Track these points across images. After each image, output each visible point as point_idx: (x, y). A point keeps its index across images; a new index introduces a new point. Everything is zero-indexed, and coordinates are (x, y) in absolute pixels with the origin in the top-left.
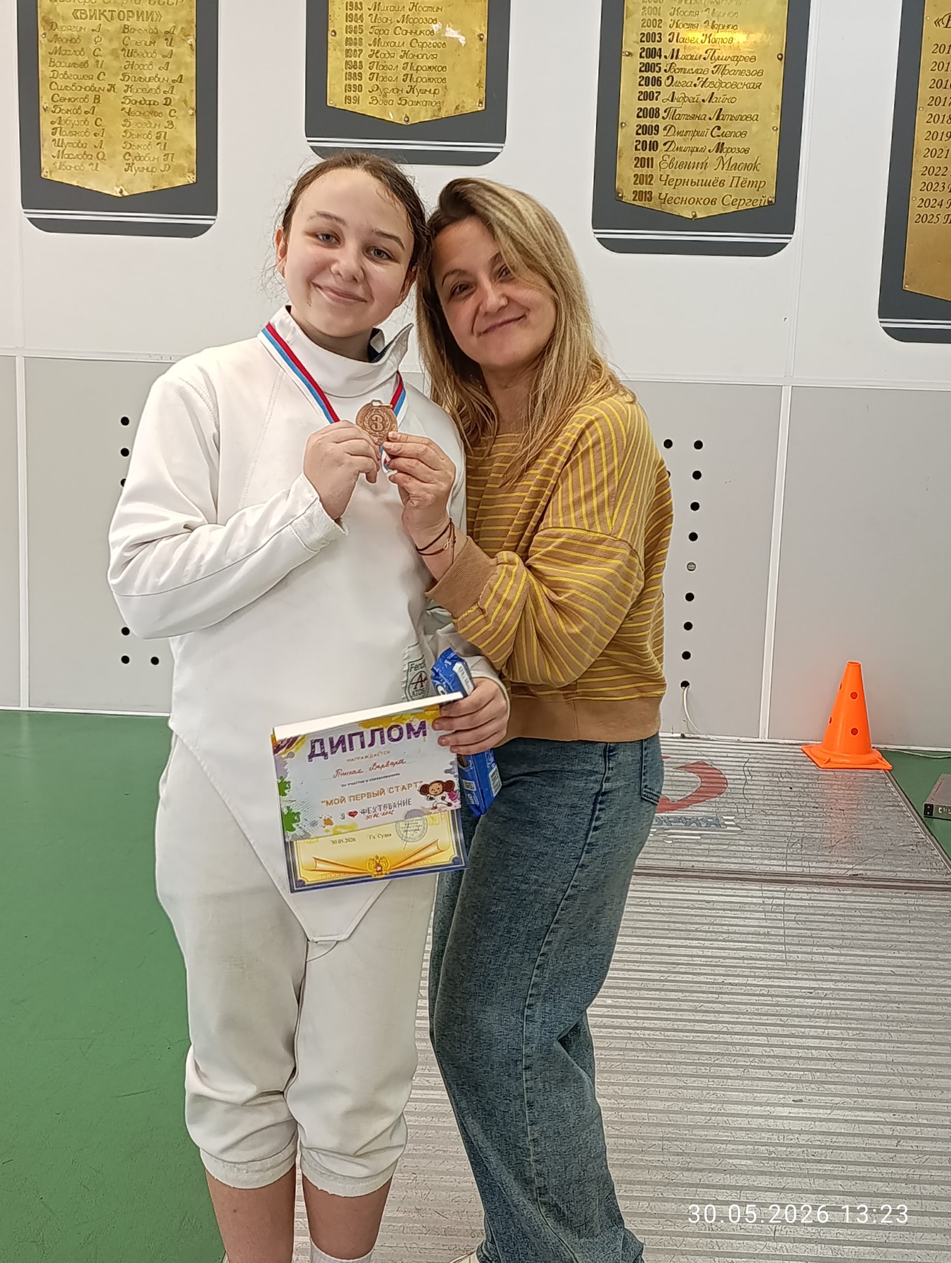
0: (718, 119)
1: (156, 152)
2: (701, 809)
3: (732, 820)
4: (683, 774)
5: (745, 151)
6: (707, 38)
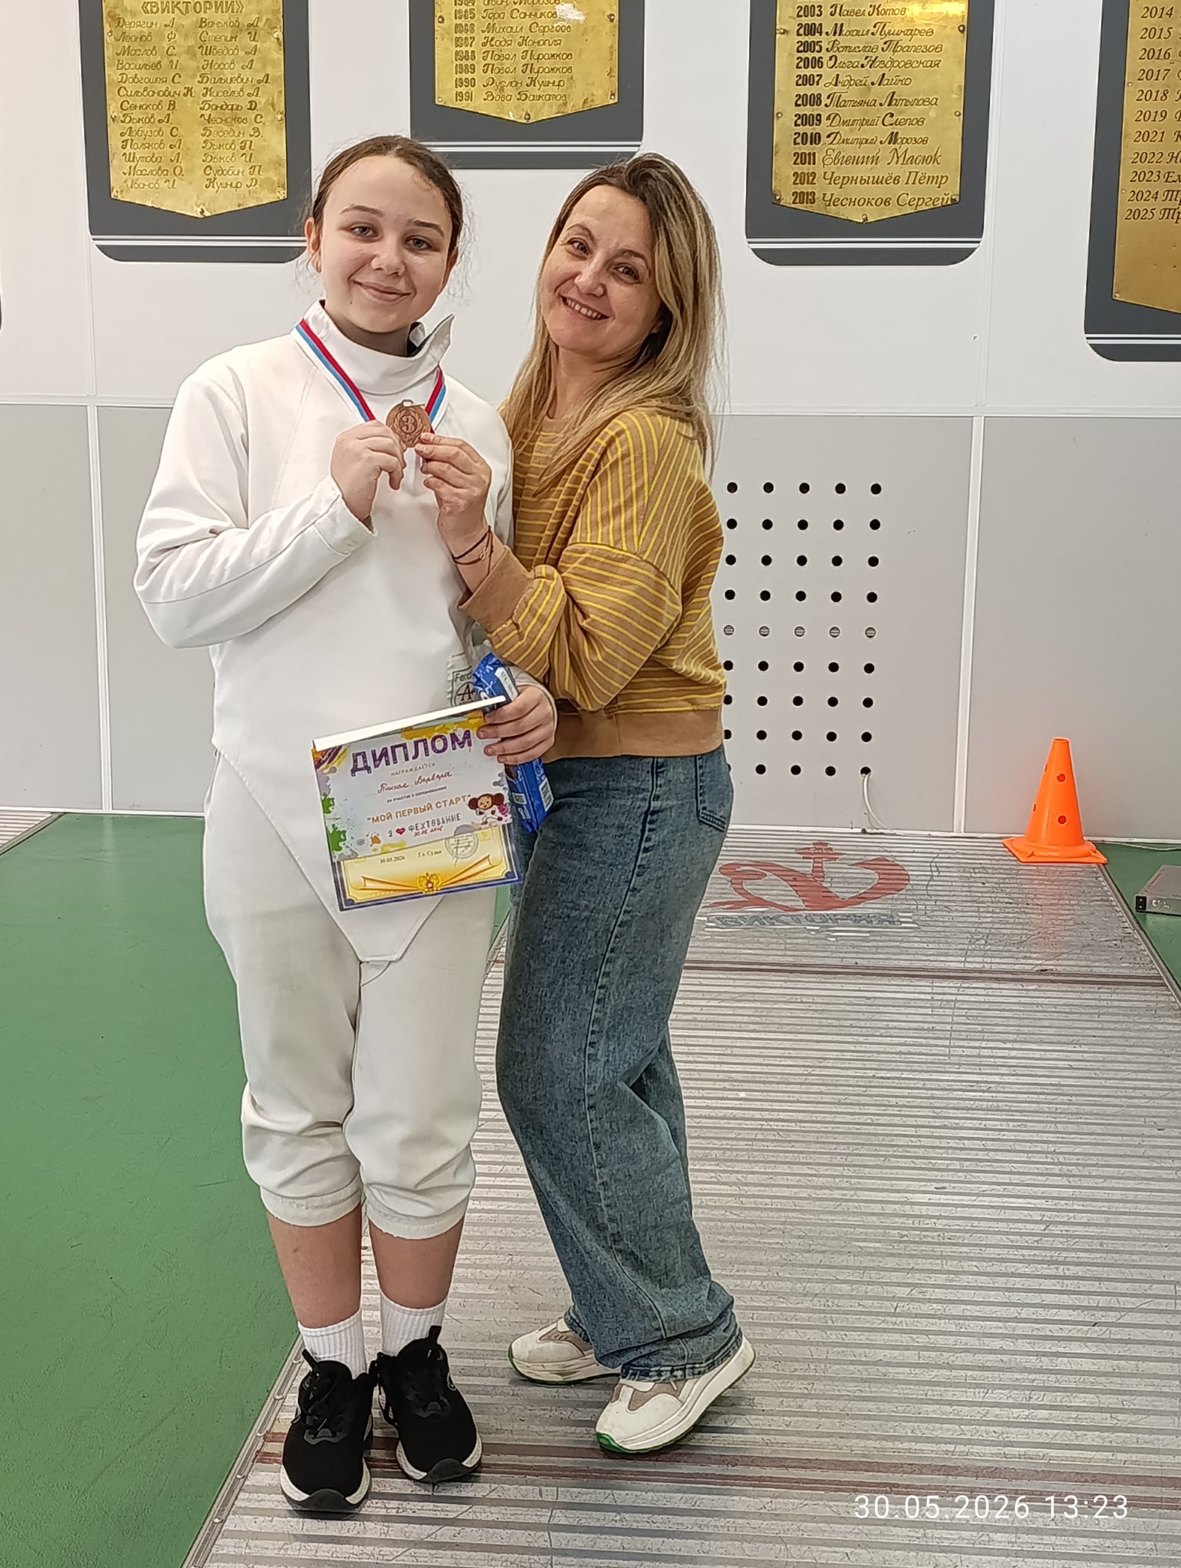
0: (889, 105)
1: (241, 165)
2: (874, 906)
3: (910, 917)
4: (859, 871)
5: (923, 141)
6: (875, 10)
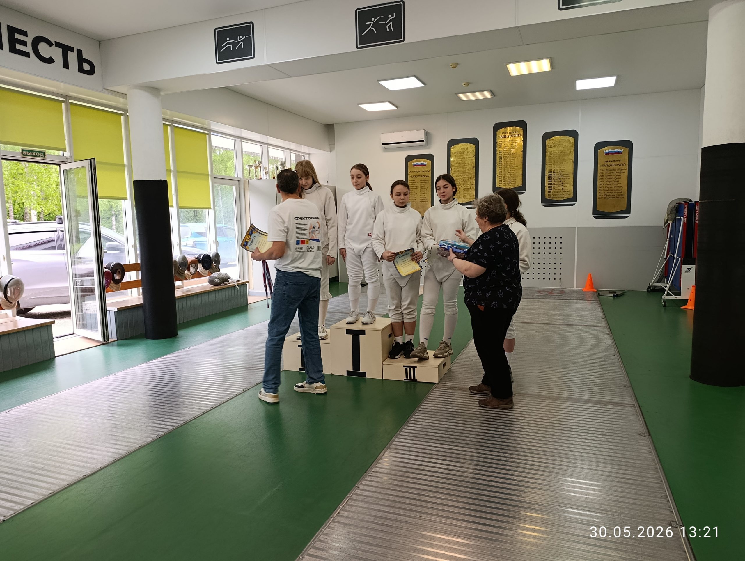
0: (562, 184)
1: (469, 196)
4: (558, 292)
5: (567, 189)
6: (560, 172)
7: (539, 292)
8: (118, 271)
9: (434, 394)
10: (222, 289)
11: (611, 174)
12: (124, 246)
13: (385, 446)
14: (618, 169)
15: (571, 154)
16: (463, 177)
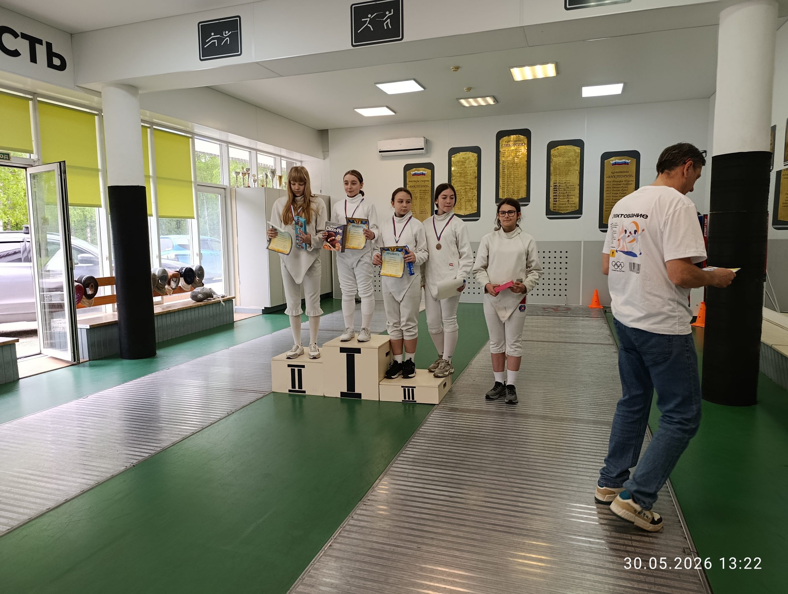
0: (568, 196)
5: (572, 201)
6: (565, 183)
7: (544, 308)
8: (90, 286)
9: (434, 415)
10: (205, 305)
11: (618, 186)
12: (98, 258)
13: (381, 472)
14: (625, 181)
15: (577, 165)
16: (464, 187)
